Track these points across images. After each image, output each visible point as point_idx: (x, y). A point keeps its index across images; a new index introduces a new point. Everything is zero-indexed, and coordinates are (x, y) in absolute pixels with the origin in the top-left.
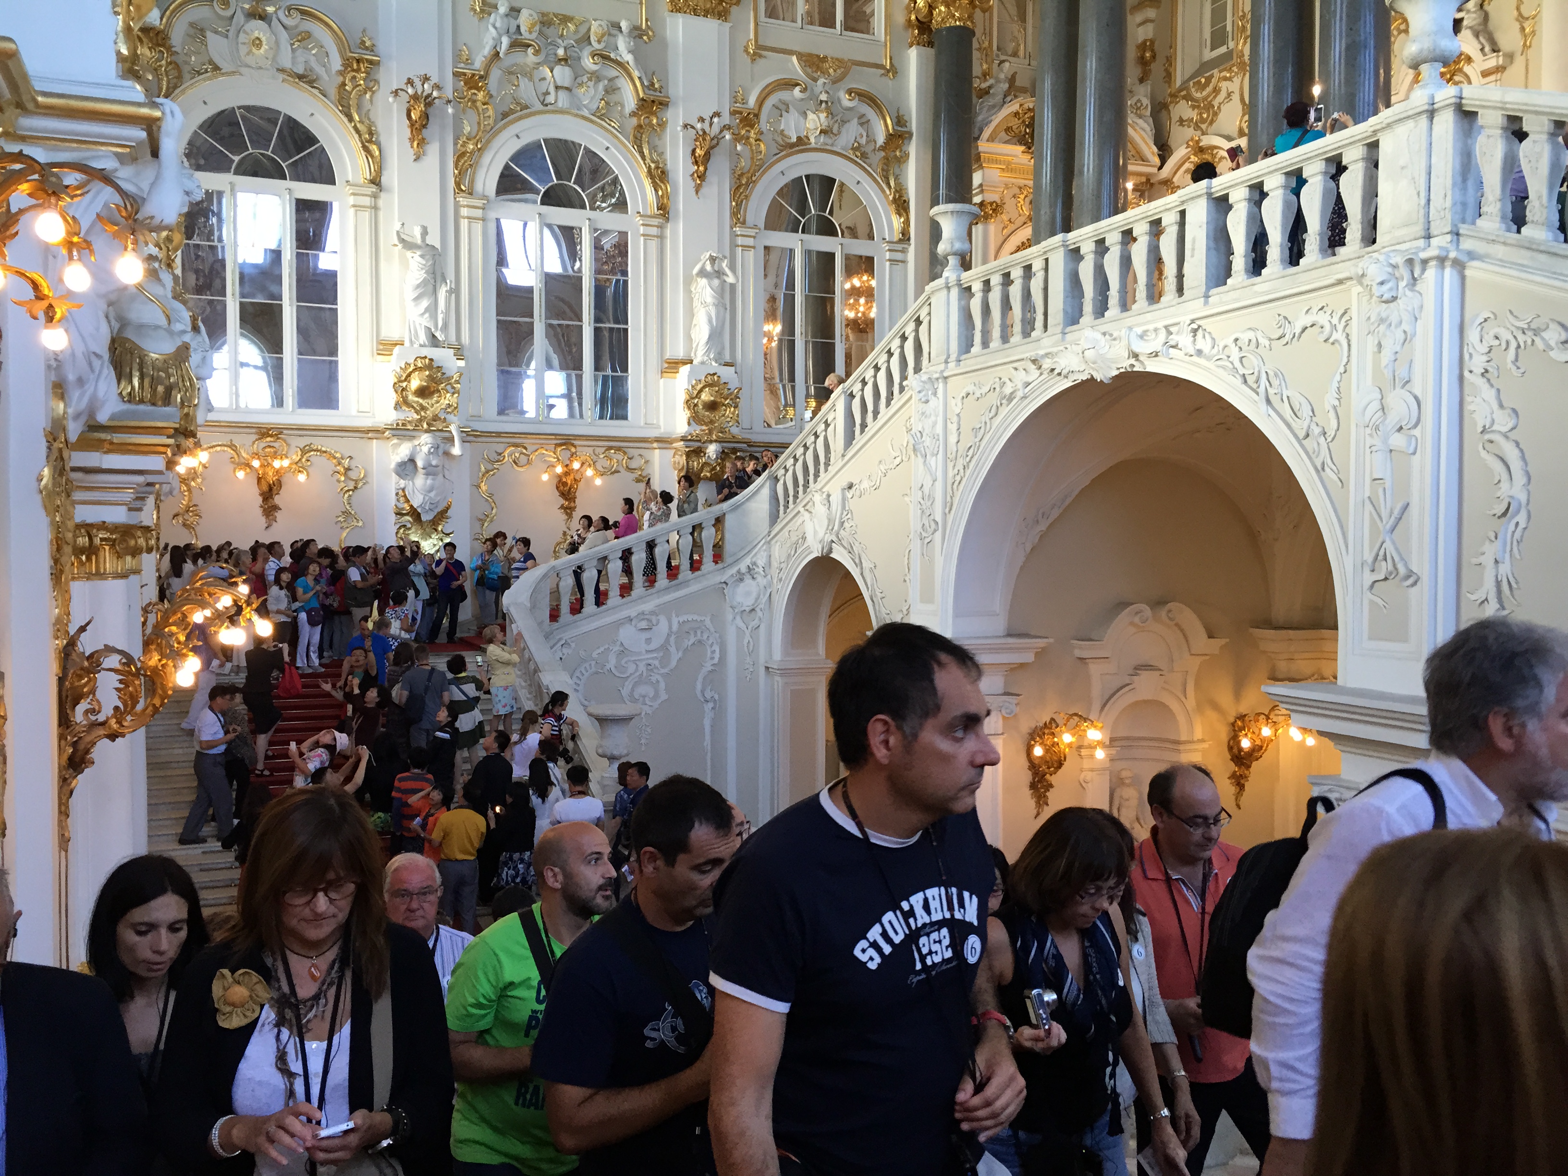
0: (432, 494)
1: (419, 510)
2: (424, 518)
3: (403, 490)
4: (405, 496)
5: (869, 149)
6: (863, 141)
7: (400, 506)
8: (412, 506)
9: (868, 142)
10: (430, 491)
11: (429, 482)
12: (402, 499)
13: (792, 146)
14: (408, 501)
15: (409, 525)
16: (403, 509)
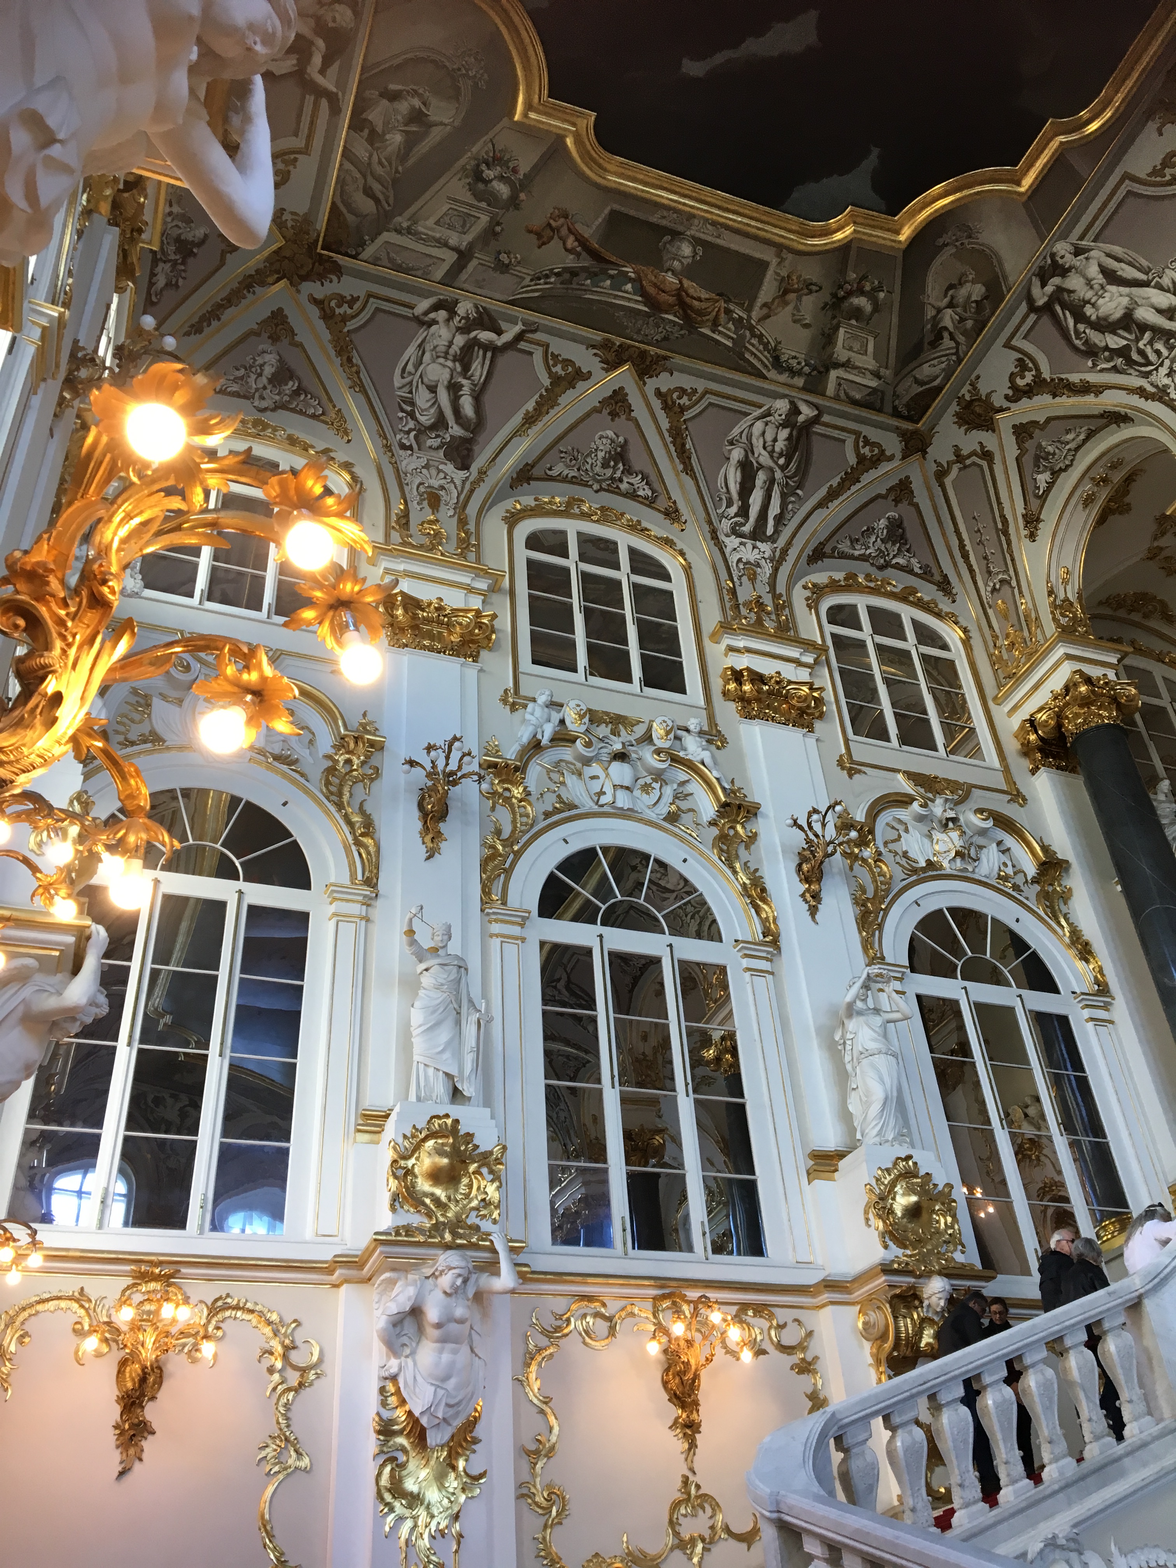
0: (451, 1384)
1: (424, 1421)
2: (432, 1439)
3: (394, 1378)
4: (398, 1392)
5: (1019, 880)
6: (1010, 871)
7: (386, 1414)
8: (410, 1413)
9: (1015, 873)
10: (446, 1378)
11: (446, 1357)
12: (393, 1400)
13: (923, 870)
14: (403, 1402)
15: (402, 1458)
16: (392, 1422)
